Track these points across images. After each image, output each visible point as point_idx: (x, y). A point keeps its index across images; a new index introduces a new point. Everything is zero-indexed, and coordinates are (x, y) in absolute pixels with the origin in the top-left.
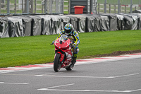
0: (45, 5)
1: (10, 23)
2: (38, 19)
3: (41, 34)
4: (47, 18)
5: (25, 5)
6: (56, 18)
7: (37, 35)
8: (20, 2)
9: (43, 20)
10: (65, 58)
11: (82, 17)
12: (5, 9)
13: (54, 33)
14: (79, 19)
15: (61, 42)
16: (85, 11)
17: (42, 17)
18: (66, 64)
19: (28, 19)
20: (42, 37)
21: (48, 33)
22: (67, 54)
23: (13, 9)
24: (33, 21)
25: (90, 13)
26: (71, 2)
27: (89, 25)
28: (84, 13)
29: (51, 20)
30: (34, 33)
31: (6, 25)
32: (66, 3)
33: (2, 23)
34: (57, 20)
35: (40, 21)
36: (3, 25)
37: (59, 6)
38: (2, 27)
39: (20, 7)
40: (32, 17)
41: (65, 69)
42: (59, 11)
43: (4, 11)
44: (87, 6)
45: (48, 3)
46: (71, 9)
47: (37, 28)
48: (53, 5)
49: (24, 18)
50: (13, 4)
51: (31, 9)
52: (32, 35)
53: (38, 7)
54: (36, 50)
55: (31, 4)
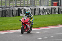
0: (40, 2)
1: (25, 10)
2: (37, 8)
3: (39, 15)
4: (41, 8)
5: (32, 2)
6: (45, 8)
7: (37, 15)
8: (29, 1)
9: (39, 8)
10: (27, 27)
11: (57, 7)
12: (23, 4)
13: (44, 14)
14: (55, 8)
15: (24, 20)
16: (58, 5)
17: (39, 7)
18: (27, 30)
19: (33, 8)
20: (39, 16)
21: (42, 14)
22: (27, 25)
23: (26, 4)
24: (35, 9)
25: (60, 5)
26: (52, 1)
27: (60, 11)
28: (57, 5)
29: (43, 8)
30: (36, 14)
31: (23, 11)
32: (49, 1)
33: (22, 10)
34: (46, 9)
35: (38, 9)
36: (22, 11)
37: (47, 2)
38: (22, 12)
39: (29, 3)
40: (35, 7)
41: (27, 33)
42: (47, 4)
43: (22, 4)
44: (59, 2)
45: (42, 1)
46: (52, 4)
47: (37, 12)
48: (44, 2)
49: (31, 8)
50: (26, 2)
51: (34, 4)
52: (35, 15)
53: (37, 3)
54: (37, 22)
55: (34, 1)
